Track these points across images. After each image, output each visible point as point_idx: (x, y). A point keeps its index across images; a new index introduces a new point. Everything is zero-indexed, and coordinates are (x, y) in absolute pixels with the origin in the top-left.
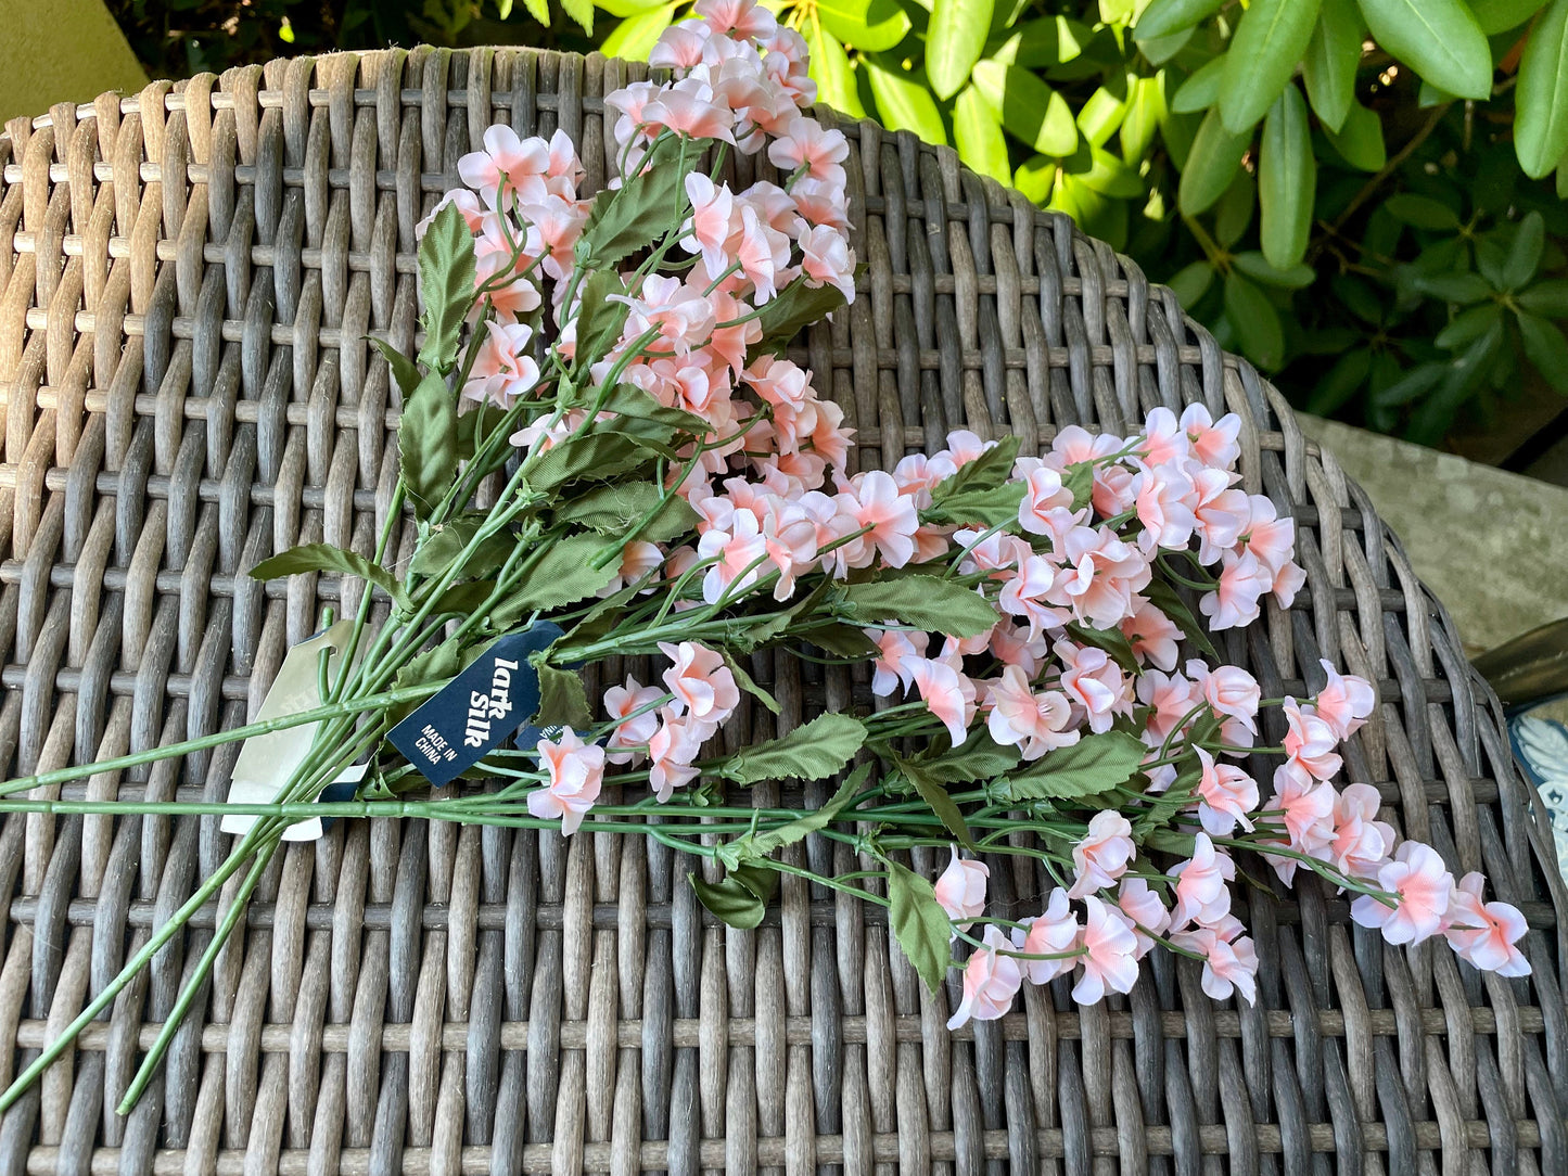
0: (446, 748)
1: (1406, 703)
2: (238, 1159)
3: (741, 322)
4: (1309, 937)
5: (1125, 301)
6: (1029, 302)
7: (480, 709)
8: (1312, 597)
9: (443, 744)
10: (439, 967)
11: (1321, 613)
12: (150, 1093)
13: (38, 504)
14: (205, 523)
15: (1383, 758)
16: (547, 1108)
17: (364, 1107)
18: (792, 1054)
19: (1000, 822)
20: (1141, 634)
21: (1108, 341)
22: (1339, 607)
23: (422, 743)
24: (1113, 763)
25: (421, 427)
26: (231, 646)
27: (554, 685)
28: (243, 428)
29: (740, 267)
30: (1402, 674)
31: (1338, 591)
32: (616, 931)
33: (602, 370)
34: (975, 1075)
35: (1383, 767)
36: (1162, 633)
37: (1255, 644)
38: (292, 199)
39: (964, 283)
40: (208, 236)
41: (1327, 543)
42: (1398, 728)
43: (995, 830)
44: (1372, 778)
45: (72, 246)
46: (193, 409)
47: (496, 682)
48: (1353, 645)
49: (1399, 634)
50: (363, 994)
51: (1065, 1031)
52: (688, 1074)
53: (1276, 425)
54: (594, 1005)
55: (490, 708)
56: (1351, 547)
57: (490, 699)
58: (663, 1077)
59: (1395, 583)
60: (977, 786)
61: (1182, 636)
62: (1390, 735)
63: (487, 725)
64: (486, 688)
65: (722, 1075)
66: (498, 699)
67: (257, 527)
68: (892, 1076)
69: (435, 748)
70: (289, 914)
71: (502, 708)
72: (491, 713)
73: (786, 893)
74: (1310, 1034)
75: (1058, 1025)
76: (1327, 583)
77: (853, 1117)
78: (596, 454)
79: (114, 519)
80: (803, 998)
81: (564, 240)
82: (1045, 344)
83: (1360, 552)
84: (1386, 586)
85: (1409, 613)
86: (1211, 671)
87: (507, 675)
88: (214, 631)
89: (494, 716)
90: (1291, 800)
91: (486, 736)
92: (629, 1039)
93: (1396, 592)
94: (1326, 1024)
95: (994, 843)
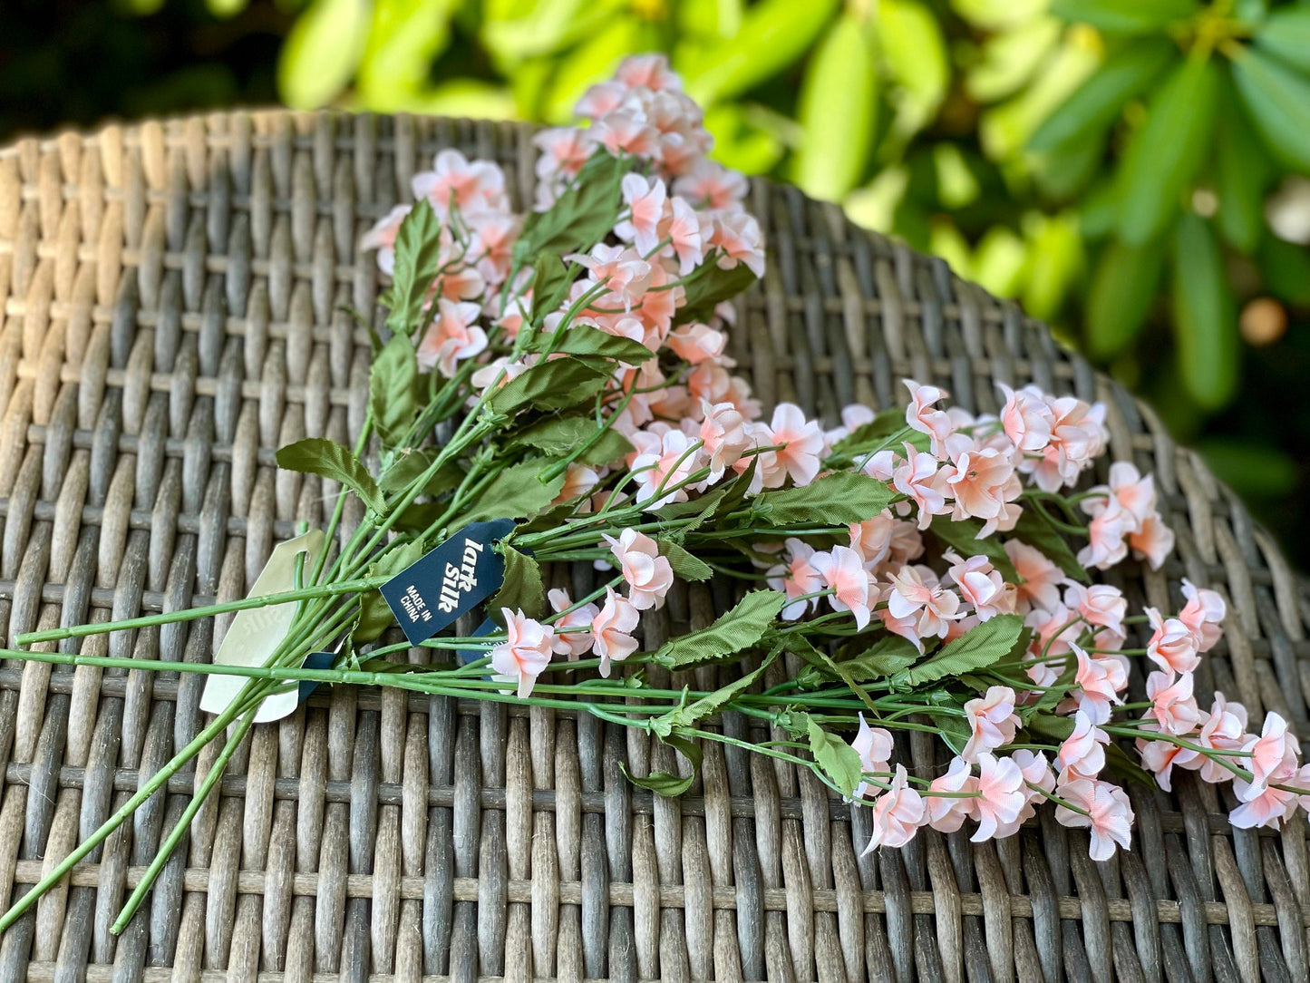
0: (423, 609)
1: (1276, 659)
2: (220, 974)
3: (669, 287)
4: (1193, 840)
5: (1000, 327)
6: (913, 325)
7: (452, 579)
8: (1185, 569)
9: (421, 605)
10: (395, 832)
12: (138, 920)
13: (21, 452)
14: (171, 473)
16: (497, 947)
17: (332, 940)
18: (718, 916)
21: (986, 355)
22: (1211, 579)
23: (406, 601)
25: (389, 377)
26: (196, 571)
27: (515, 562)
28: (201, 401)
29: (671, 241)
30: (1271, 632)
31: (1207, 567)
32: (553, 813)
33: (554, 321)
34: (886, 940)
36: (1041, 578)
38: (240, 221)
39: (852, 305)
40: (166, 246)
41: (1197, 526)
42: (1270, 677)
45: (45, 251)
46: (159, 382)
47: (466, 559)
49: (1268, 603)
50: (328, 848)
51: (969, 905)
52: (624, 925)
53: (1145, 429)
54: (536, 866)
55: (460, 581)
56: (1222, 533)
57: (461, 572)
58: (602, 924)
59: (1263, 562)
60: (881, 679)
62: (1263, 682)
63: (457, 595)
64: (457, 563)
65: (656, 926)
66: (466, 573)
67: (217, 478)
68: (810, 934)
69: (416, 607)
70: (261, 779)
71: (469, 582)
72: (461, 585)
73: (708, 787)
74: (1197, 923)
75: (962, 901)
76: (1199, 558)
77: (776, 963)
78: (551, 382)
79: (88, 468)
80: (727, 872)
81: (502, 243)
82: (929, 356)
83: (1229, 535)
84: (1254, 562)
87: (475, 555)
88: (182, 558)
89: (462, 588)
90: (1158, 694)
91: (455, 604)
92: (570, 894)
93: (1264, 569)
94: (1211, 910)
95: (896, 720)
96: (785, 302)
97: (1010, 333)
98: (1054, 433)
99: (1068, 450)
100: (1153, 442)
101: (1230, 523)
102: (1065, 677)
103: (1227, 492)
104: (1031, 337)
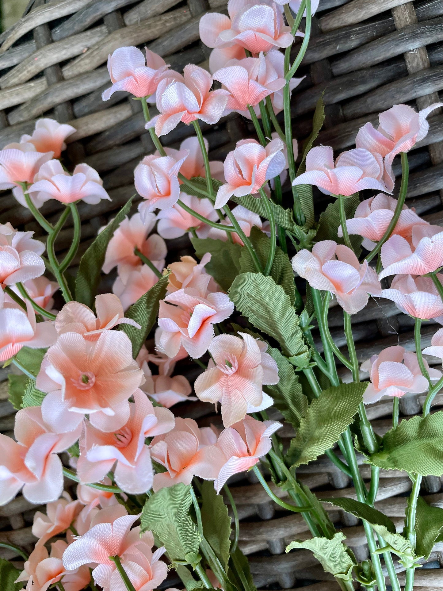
1: (120, 6)
4: (339, 48)
8: (60, 104)
11: (71, 92)
15: (171, 15)
19: (328, 355)
20: (132, 250)
22: (62, 79)
24: (258, 290)
30: (97, 15)
31: (49, 84)
35: (177, 13)
36: (128, 235)
37: (111, 142)
41: (14, 100)
43: (335, 356)
44: (189, 21)
48: (87, 61)
49: (67, 25)
56: (12, 78)
59: (28, 37)
60: (302, 377)
62: (150, 13)
74: (423, 33)
76: (45, 94)
83: (13, 71)
84: (31, 45)
85: (47, 20)
93: (35, 35)
94: (408, 20)
95: (348, 357)
99: (10, 271)
102: (249, 205)
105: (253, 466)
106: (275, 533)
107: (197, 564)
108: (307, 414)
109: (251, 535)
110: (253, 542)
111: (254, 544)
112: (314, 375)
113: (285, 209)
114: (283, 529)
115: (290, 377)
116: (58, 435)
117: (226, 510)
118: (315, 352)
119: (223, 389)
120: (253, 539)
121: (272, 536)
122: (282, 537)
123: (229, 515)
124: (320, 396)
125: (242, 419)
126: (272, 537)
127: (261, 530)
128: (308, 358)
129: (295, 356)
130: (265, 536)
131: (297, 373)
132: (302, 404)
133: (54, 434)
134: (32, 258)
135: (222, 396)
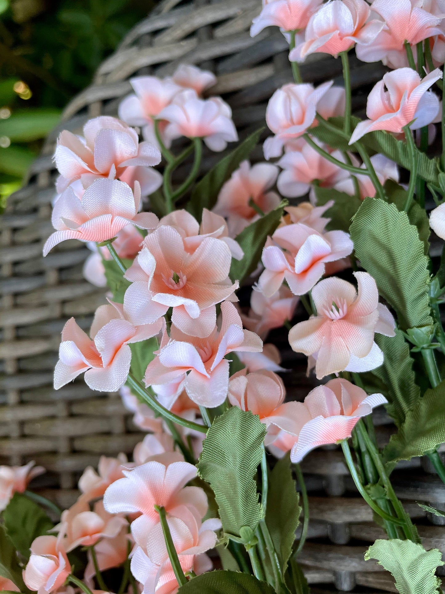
5: (15, 230)
6: (20, 300)
22: (212, 37)
37: (247, 101)
53: (85, 109)
61: (245, 164)
76: (193, 51)
82: (43, 287)
86: (272, 135)
90: (395, 39)
96: (13, 407)
97: (18, 222)
98: (106, 175)
100: (94, 102)
101: (156, 33)
103: (129, 39)
104: (20, 206)
105: (342, 440)
106: (346, 564)
107: (252, 546)
108: (418, 407)
109: (317, 559)
110: (318, 569)
111: (318, 573)
112: (435, 359)
113: (431, 158)
114: (357, 560)
115: (403, 358)
116: (136, 327)
117: (297, 499)
118: (440, 331)
119: (323, 338)
120: (318, 564)
121: (341, 566)
122: (353, 570)
123: (300, 505)
124: (438, 387)
125: (341, 370)
126: (342, 568)
127: (331, 555)
128: (432, 333)
129: (415, 328)
130: (333, 564)
131: (413, 355)
132: (413, 394)
133: (131, 324)
134: (150, 148)
135: (320, 348)
